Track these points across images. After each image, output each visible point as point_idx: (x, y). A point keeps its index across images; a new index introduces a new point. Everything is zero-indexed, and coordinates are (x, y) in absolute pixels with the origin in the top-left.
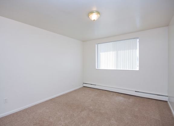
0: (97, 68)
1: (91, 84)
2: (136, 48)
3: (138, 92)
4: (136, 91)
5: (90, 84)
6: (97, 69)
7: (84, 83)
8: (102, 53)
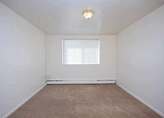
0: (64, 63)
1: (57, 81)
2: (98, 48)
3: (99, 80)
4: (98, 80)
5: (55, 81)
6: (63, 65)
7: (47, 81)
8: (69, 49)
